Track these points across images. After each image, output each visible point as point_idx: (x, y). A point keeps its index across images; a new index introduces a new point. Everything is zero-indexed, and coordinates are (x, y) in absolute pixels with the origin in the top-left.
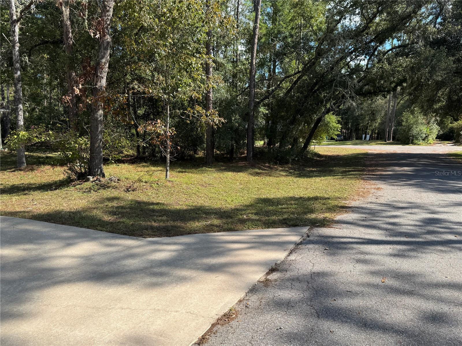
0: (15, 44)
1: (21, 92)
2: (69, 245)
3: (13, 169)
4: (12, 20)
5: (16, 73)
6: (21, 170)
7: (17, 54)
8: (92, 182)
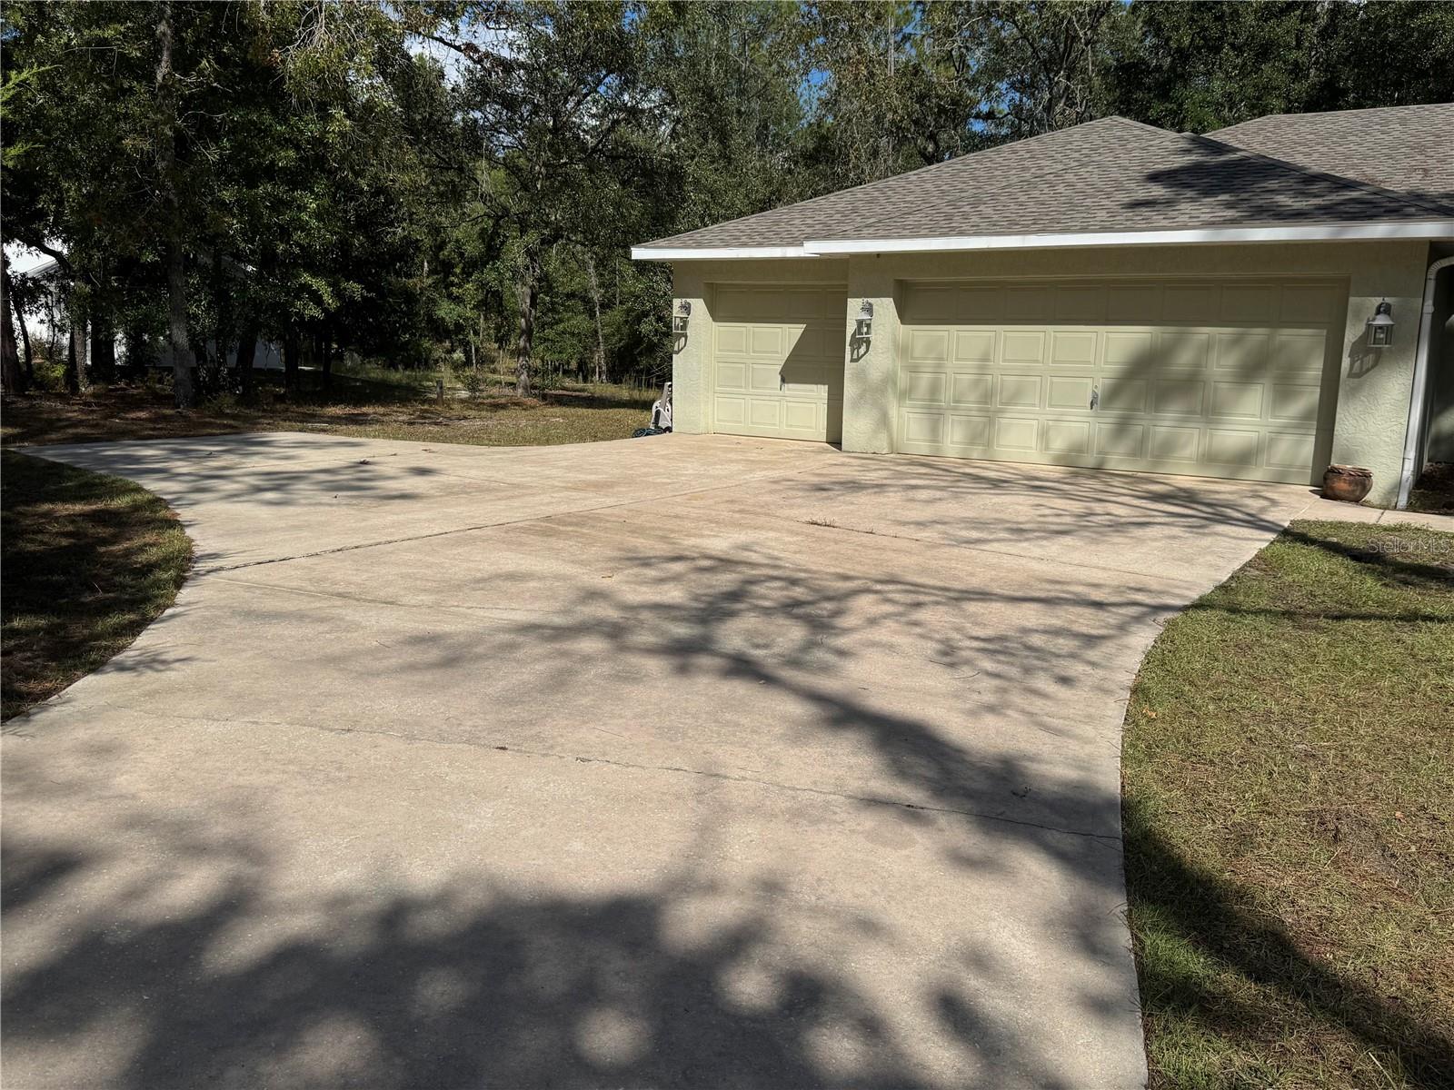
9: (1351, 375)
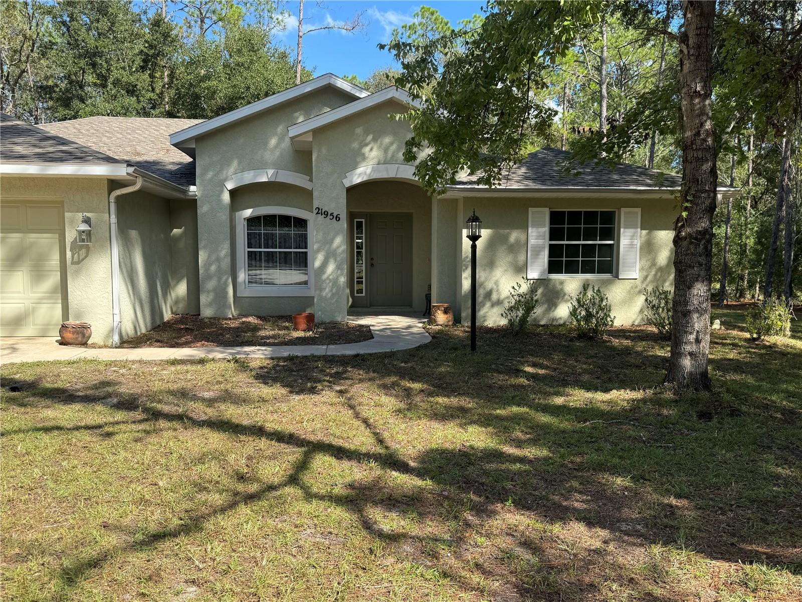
9: (73, 263)
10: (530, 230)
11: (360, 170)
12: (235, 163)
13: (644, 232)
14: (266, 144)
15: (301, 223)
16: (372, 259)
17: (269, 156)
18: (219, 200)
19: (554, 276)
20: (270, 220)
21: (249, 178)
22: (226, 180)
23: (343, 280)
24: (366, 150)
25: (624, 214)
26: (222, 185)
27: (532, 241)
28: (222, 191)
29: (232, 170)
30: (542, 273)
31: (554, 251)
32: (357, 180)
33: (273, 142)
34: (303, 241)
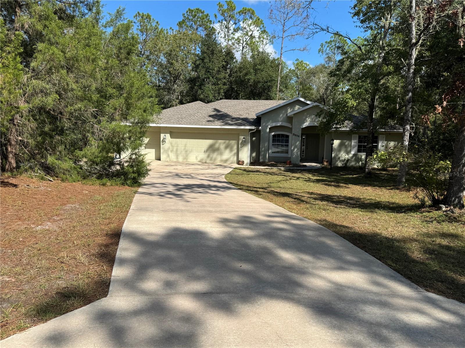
0: (410, 67)
1: (410, 113)
2: (341, 269)
3: (392, 187)
4: (410, 44)
5: (408, 95)
6: (398, 189)
7: (411, 76)
8: (444, 212)
9: (241, 148)
10: (352, 141)
11: (305, 124)
12: (271, 121)
13: (386, 142)
14: (280, 115)
15: (287, 136)
16: (307, 147)
17: (280, 119)
18: (266, 131)
19: (359, 154)
20: (279, 135)
21: (274, 125)
22: (268, 125)
23: (299, 153)
24: (307, 119)
25: (380, 137)
26: (267, 126)
27: (353, 144)
28: (267, 129)
29: (270, 123)
30: (355, 152)
31: (359, 147)
32: (304, 126)
33: (281, 115)
34: (287, 141)
